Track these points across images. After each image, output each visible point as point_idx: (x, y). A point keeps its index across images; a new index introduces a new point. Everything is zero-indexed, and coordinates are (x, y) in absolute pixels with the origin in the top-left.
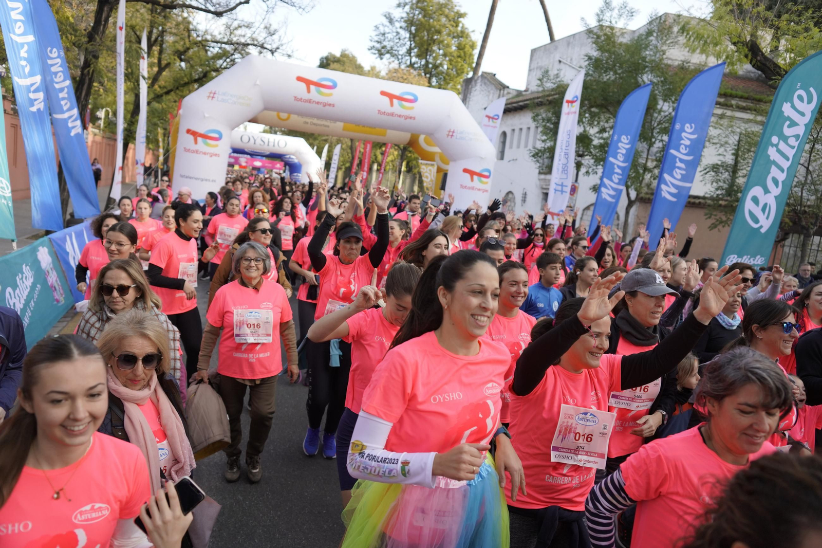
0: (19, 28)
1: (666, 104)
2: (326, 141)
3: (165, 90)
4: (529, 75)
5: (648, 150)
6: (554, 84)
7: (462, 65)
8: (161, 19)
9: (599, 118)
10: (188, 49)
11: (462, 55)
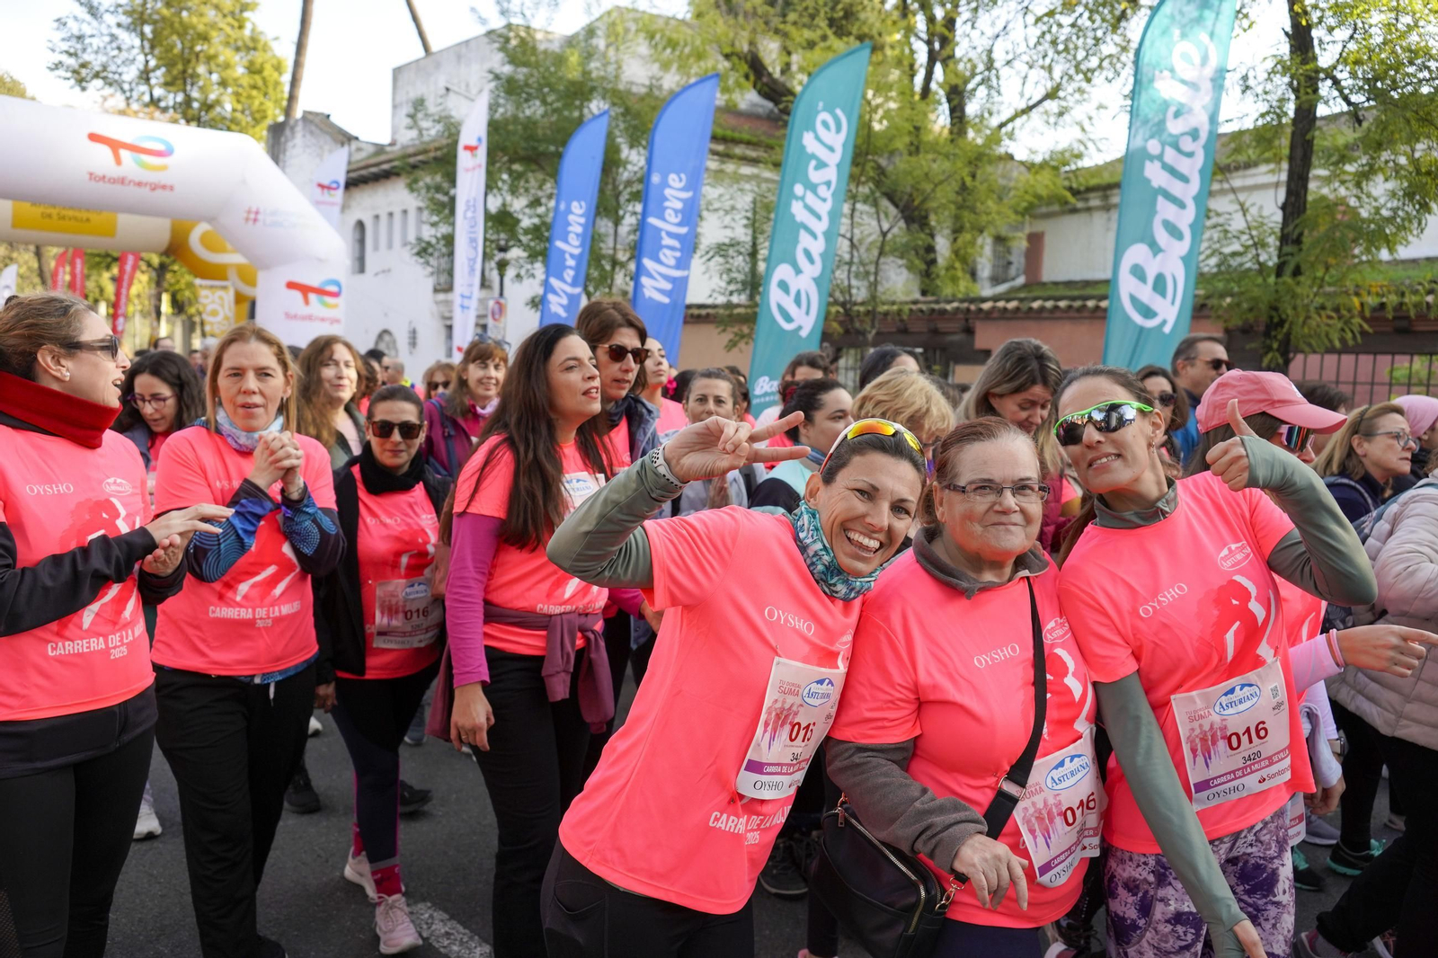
1: (634, 152)
4: (394, 115)
5: (615, 232)
6: (439, 122)
7: (262, 104)
9: (527, 181)
11: (260, 83)
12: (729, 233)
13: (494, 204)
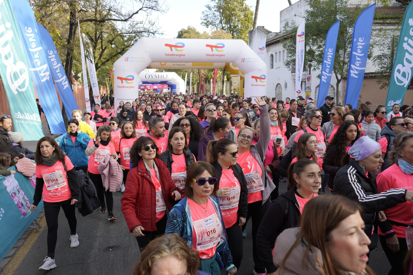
0: (34, 45)
1: (350, 29)
2: (186, 71)
3: (106, 60)
4: (280, 24)
5: (344, 53)
6: (292, 28)
7: (248, 24)
8: (99, 27)
9: (317, 41)
10: (114, 39)
11: (247, 19)
12: (382, 52)
13: (308, 48)
